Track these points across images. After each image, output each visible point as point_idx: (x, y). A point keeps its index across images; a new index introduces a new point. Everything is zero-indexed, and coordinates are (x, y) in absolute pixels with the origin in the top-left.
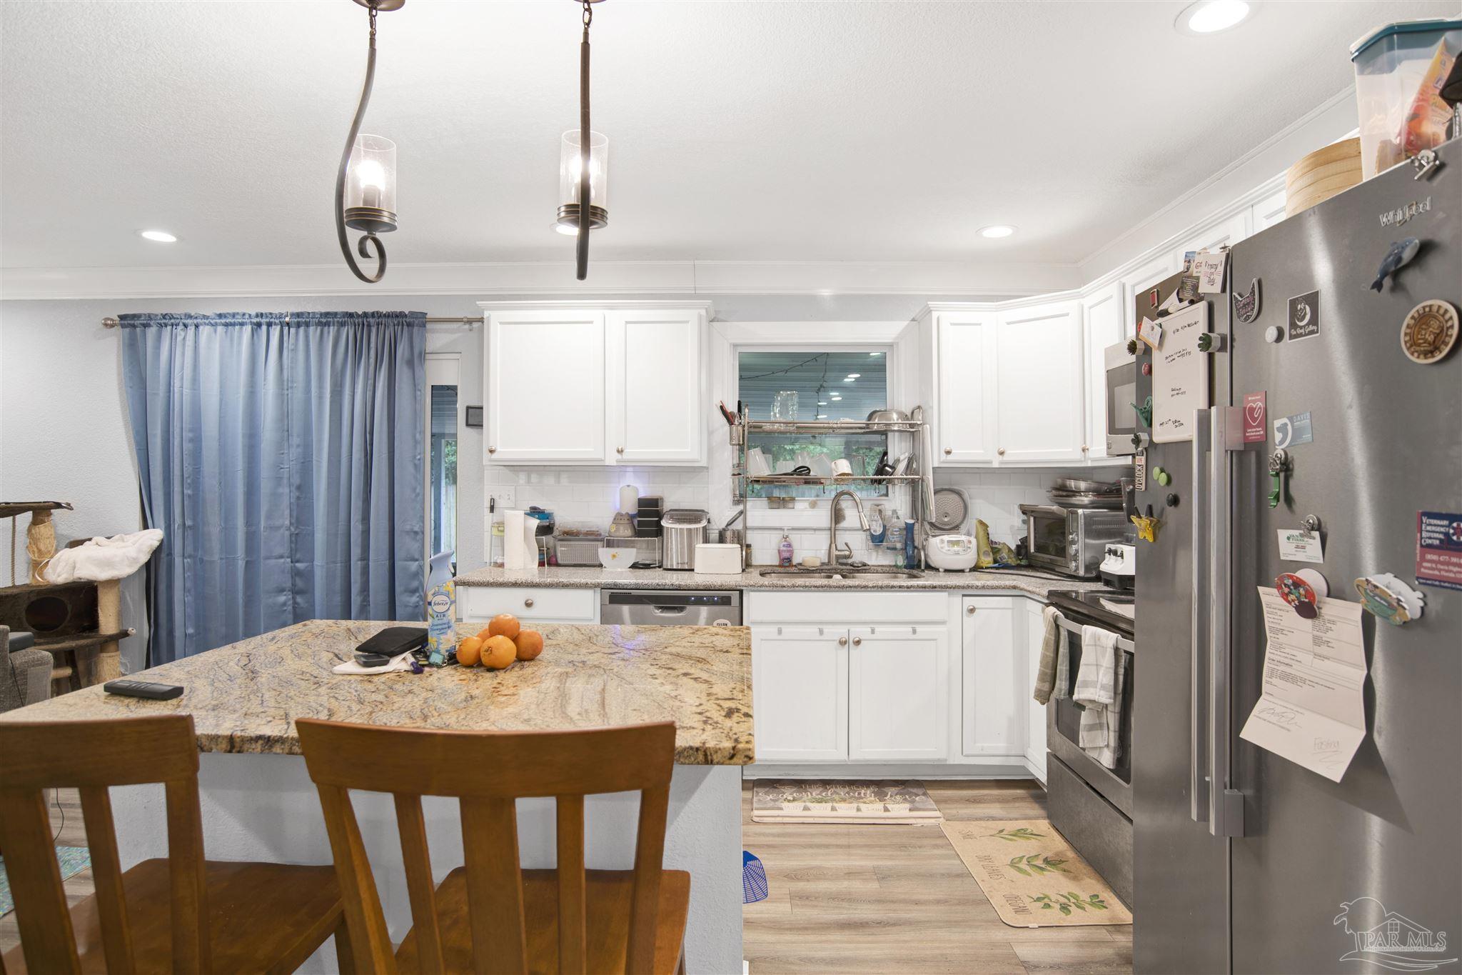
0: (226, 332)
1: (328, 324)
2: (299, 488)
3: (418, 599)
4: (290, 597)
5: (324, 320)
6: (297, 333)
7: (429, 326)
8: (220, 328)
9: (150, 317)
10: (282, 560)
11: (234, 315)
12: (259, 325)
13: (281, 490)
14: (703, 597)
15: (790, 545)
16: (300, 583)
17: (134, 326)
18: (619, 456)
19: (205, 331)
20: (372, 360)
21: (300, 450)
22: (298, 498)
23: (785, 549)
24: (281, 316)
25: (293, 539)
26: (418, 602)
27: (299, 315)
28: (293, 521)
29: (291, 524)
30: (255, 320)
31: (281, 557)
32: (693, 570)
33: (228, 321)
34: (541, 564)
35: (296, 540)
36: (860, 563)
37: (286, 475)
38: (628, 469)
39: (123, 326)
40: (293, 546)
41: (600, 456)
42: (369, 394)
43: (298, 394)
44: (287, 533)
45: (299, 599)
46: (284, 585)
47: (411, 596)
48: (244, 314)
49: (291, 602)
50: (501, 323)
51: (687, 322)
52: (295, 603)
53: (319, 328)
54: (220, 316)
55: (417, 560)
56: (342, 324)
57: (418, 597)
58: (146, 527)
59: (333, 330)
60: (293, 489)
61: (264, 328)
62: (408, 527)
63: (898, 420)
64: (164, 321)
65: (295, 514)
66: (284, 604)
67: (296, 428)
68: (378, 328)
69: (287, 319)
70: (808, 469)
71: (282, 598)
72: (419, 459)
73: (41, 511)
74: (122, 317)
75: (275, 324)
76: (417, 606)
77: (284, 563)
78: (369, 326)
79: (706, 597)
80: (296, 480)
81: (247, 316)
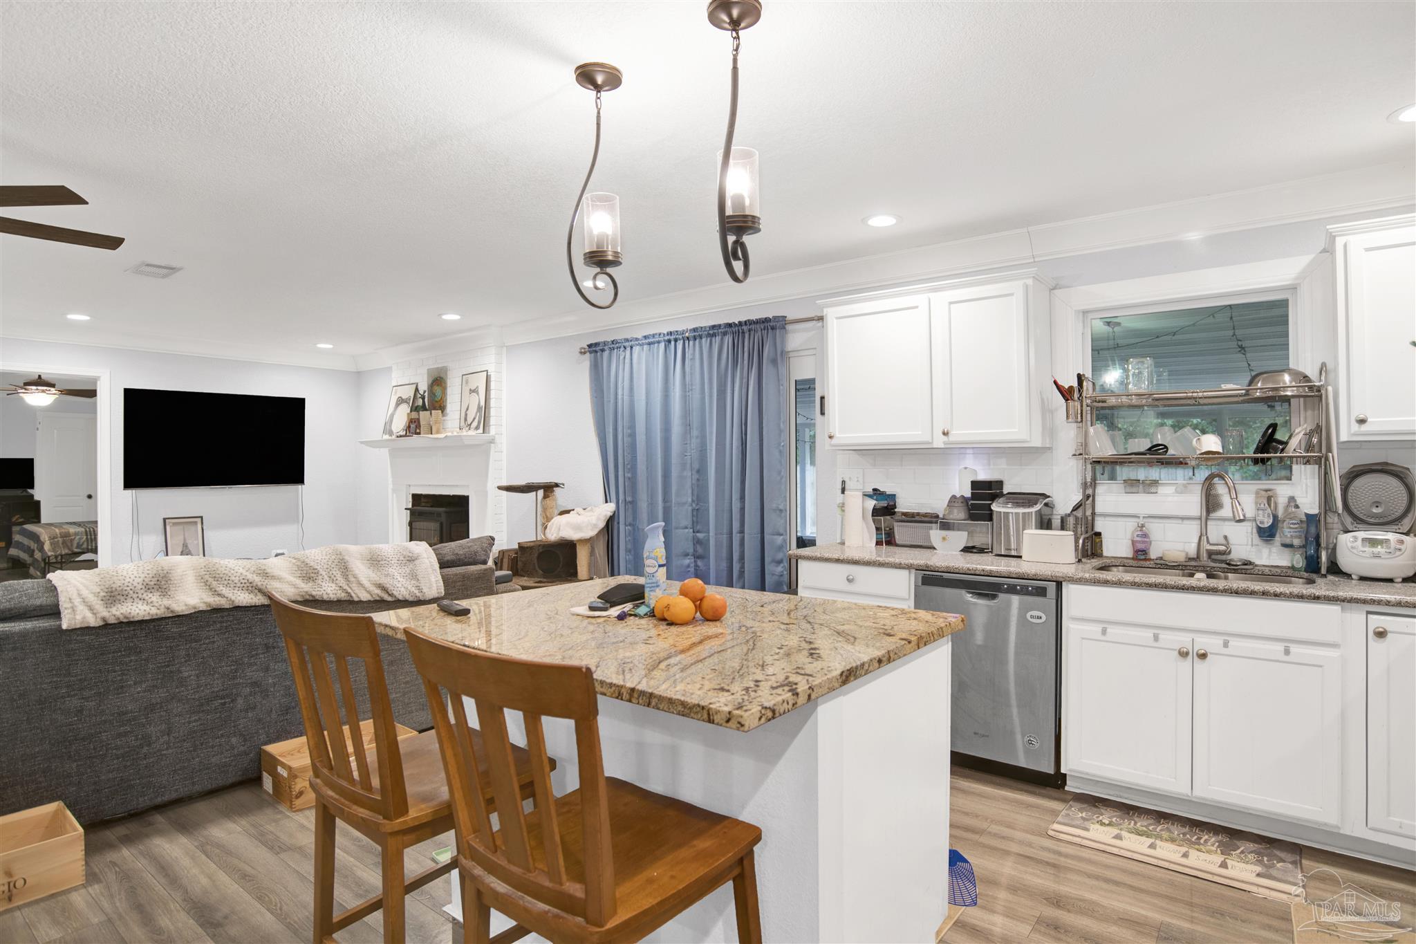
0: (650, 350)
1: (714, 335)
2: (698, 471)
3: (782, 569)
4: (693, 560)
5: (711, 332)
6: (694, 345)
7: (789, 327)
8: (645, 347)
9: (605, 343)
10: (687, 530)
11: (654, 336)
12: (669, 341)
13: (685, 474)
14: (1016, 585)
15: (1145, 535)
16: (700, 550)
17: (596, 352)
18: (945, 438)
19: (636, 349)
20: (746, 362)
21: (699, 440)
22: (698, 480)
23: (1139, 539)
24: (683, 332)
25: (695, 513)
26: (782, 572)
27: (695, 330)
28: (695, 498)
29: (693, 501)
30: (666, 338)
31: (686, 528)
32: (1020, 557)
33: (650, 341)
34: (879, 543)
35: (697, 514)
36: (1240, 560)
37: (689, 462)
38: (968, 451)
39: (590, 352)
40: (695, 519)
41: (928, 438)
42: (744, 391)
43: (696, 395)
44: (690, 508)
45: (699, 563)
46: (688, 551)
47: (777, 566)
48: (660, 334)
49: (692, 565)
50: (837, 318)
51: (1012, 295)
52: (696, 566)
53: (709, 339)
54: (645, 337)
55: (782, 535)
56: (725, 334)
57: (782, 567)
58: (606, 502)
59: (718, 339)
60: (694, 472)
61: (673, 343)
62: (774, 506)
63: (1291, 382)
64: (613, 346)
65: (695, 493)
66: (688, 566)
67: (695, 423)
68: (750, 334)
69: (687, 334)
70: (1166, 447)
71: (687, 561)
72: (783, 446)
73: (549, 488)
74: (590, 346)
75: (680, 340)
76: (782, 575)
77: (688, 533)
78: (743, 333)
79: (1019, 585)
80: (696, 466)
81: (662, 336)
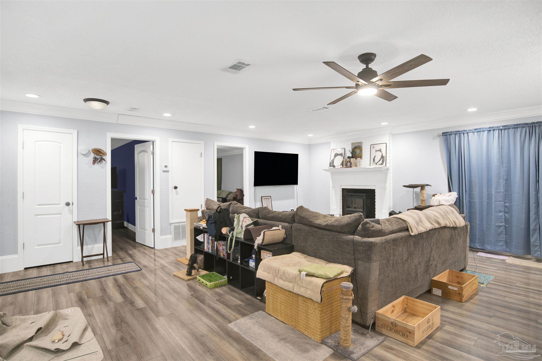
0: (477, 134)
1: (517, 128)
2: (506, 180)
4: (504, 214)
5: (516, 127)
6: (504, 132)
8: (476, 133)
9: (451, 132)
10: (501, 202)
11: (480, 129)
12: (490, 131)
13: (500, 181)
16: (507, 210)
17: (446, 135)
19: (470, 134)
20: (537, 138)
21: (506, 168)
22: (506, 183)
24: (498, 127)
25: (504, 196)
27: (505, 126)
28: (504, 190)
29: (504, 191)
30: (489, 129)
31: (501, 201)
33: (478, 131)
35: (505, 196)
37: (502, 176)
39: (443, 136)
40: (504, 198)
42: (537, 149)
43: (505, 151)
44: (503, 194)
45: (506, 215)
46: (502, 210)
49: (504, 215)
52: (505, 216)
53: (513, 130)
54: (475, 129)
56: (523, 127)
58: (450, 191)
59: (519, 130)
60: (504, 180)
61: (492, 131)
64: (457, 133)
65: (505, 188)
66: (502, 216)
67: (505, 160)
68: (539, 127)
69: (501, 128)
71: (501, 214)
73: (423, 187)
74: (443, 133)
75: (496, 130)
77: (501, 203)
78: (533, 126)
80: (505, 178)
81: (485, 129)
